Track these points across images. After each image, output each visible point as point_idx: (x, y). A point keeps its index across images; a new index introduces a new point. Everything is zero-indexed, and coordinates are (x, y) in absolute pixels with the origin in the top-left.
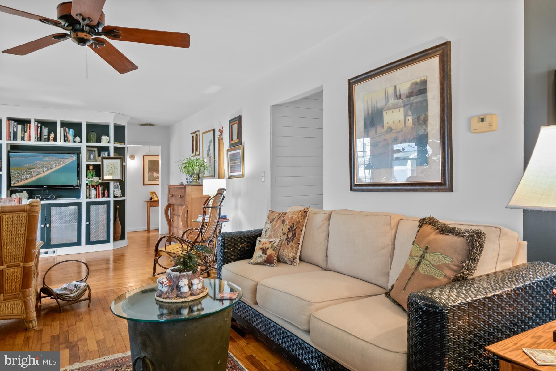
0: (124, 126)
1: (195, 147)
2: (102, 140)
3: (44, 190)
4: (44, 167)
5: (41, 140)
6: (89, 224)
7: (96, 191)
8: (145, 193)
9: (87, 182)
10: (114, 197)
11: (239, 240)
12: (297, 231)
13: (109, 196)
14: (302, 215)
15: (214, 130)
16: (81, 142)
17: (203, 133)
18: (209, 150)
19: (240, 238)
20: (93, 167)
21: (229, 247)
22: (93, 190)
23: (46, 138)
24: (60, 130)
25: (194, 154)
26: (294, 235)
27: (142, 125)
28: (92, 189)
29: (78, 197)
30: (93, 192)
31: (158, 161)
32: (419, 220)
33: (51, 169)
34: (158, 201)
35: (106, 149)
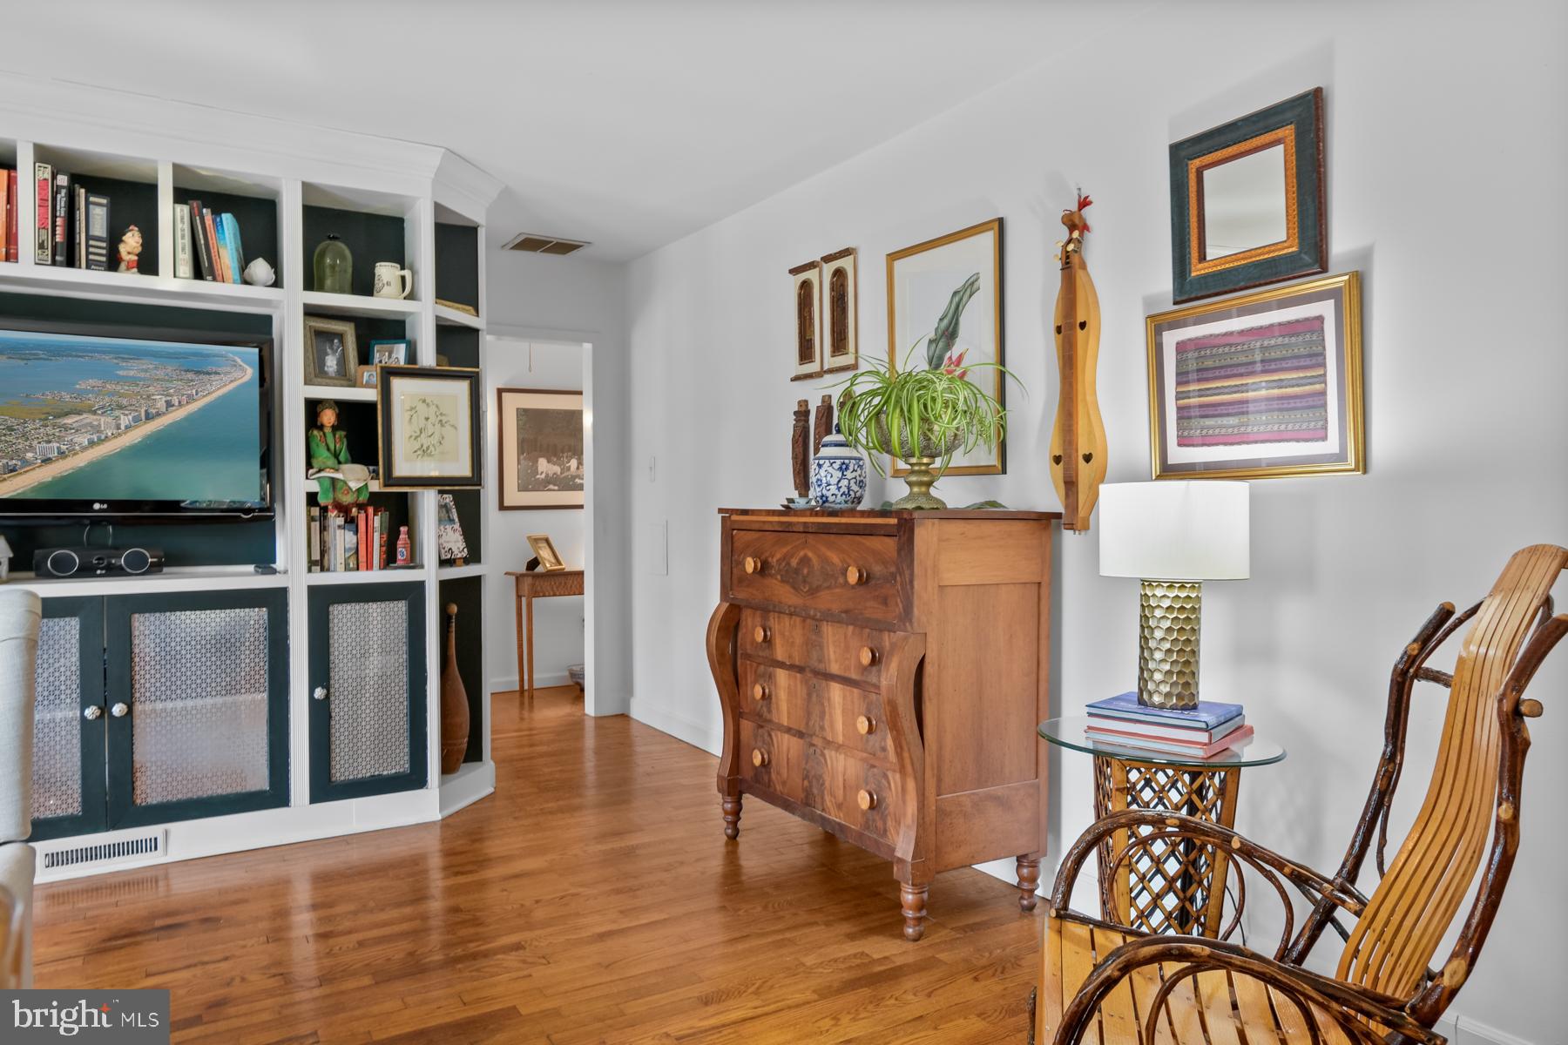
0: (475, 231)
2: (378, 284)
3: (97, 522)
4: (121, 407)
5: (70, 262)
6: (328, 696)
7: (356, 532)
9: (314, 486)
10: (441, 563)
13: (413, 562)
16: (277, 283)
17: (895, 256)
20: (338, 416)
22: (339, 527)
23: (100, 250)
24: (170, 216)
28: (335, 520)
29: (265, 561)
30: (342, 540)
31: (582, 413)
33: (149, 417)
35: (399, 327)
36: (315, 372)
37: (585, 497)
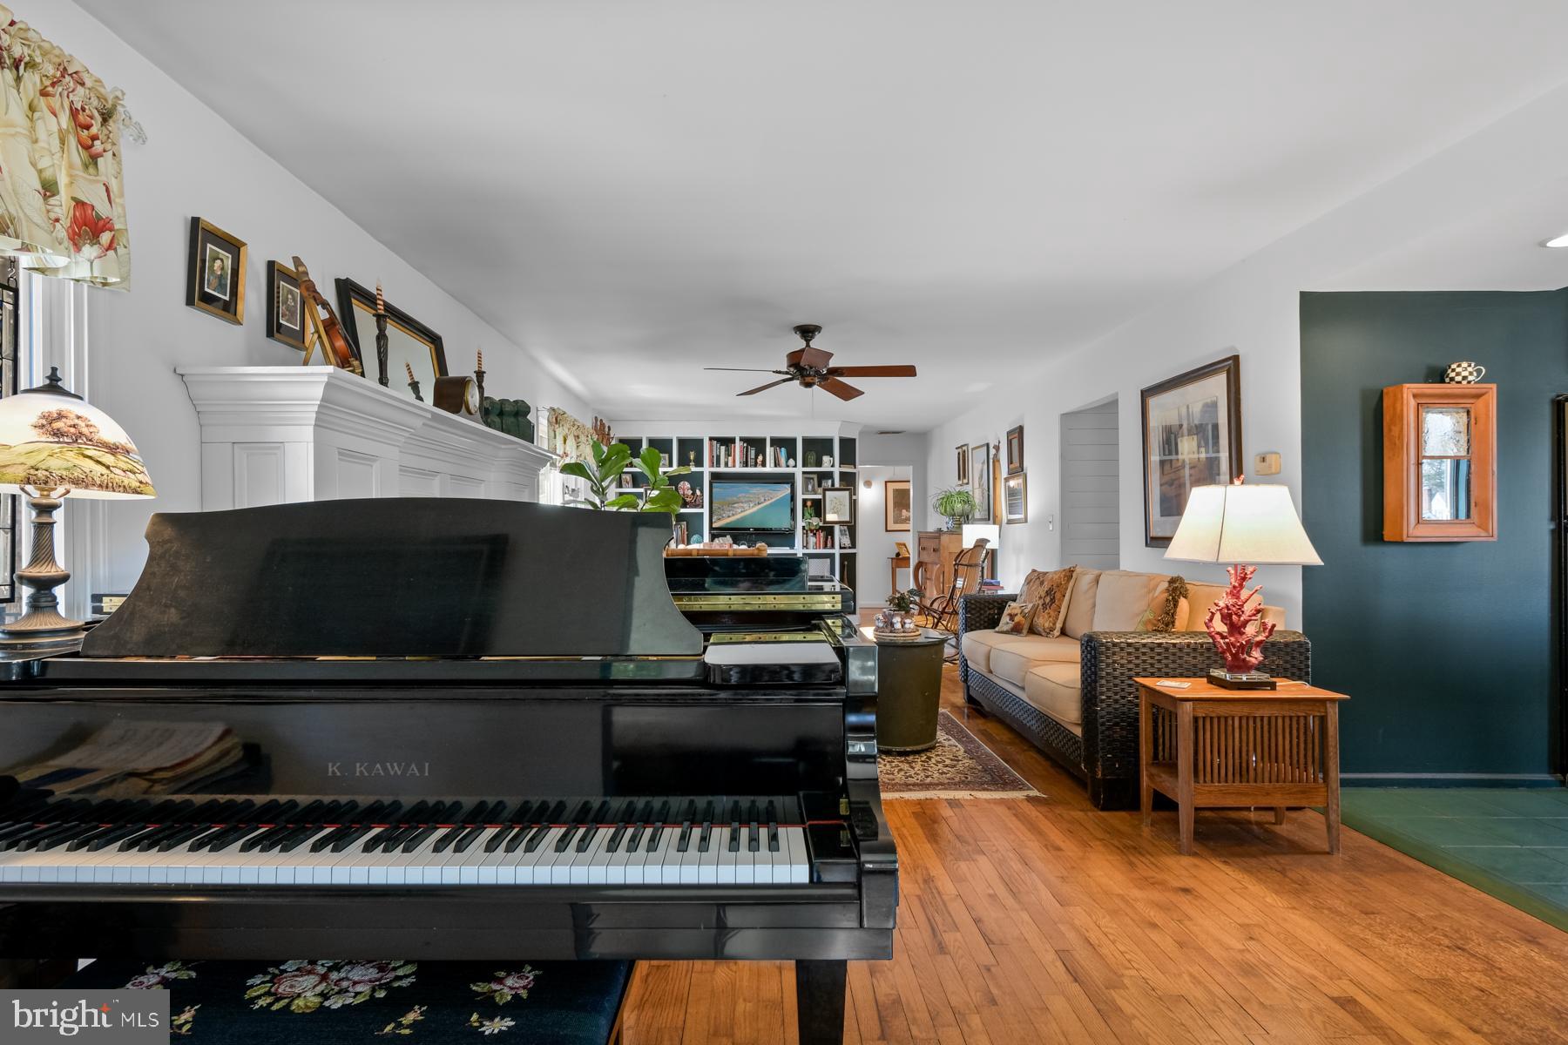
0: (854, 440)
1: (963, 472)
2: (823, 463)
5: (747, 466)
7: (816, 538)
8: (888, 545)
9: (804, 524)
10: (841, 548)
11: (987, 604)
12: (1058, 595)
13: (833, 546)
14: (1065, 576)
15: (988, 445)
16: (795, 466)
17: (973, 449)
18: (981, 477)
19: (988, 602)
21: (973, 612)
22: (812, 536)
23: (754, 462)
24: (769, 450)
25: (961, 482)
26: (1053, 601)
27: (882, 433)
28: (810, 534)
29: (792, 546)
30: (812, 540)
31: (909, 490)
32: (1169, 579)
33: (759, 504)
34: (909, 558)
35: (829, 475)
36: (805, 491)
37: (910, 526)
